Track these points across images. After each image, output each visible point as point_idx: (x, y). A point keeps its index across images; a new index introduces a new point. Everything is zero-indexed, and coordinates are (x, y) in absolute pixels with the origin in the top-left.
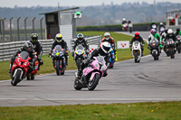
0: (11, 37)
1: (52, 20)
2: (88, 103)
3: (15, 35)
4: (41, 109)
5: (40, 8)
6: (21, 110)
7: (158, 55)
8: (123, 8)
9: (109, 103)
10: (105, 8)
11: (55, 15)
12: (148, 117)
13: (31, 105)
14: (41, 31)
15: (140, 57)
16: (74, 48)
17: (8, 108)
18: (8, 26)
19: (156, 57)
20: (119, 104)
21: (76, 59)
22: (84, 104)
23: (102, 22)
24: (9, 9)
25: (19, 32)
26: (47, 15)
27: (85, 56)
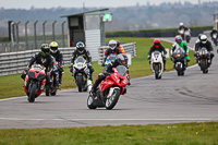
0: (27, 45)
1: (75, 23)
3: (31, 42)
4: (63, 132)
5: (61, 10)
6: (38, 133)
8: (161, 9)
10: (140, 9)
11: (80, 18)
13: (50, 127)
14: (63, 37)
15: (161, 72)
17: (23, 130)
18: (22, 32)
19: (181, 72)
20: (157, 125)
22: (115, 125)
24: (24, 10)
25: (36, 38)
26: (70, 18)
27: (87, 71)
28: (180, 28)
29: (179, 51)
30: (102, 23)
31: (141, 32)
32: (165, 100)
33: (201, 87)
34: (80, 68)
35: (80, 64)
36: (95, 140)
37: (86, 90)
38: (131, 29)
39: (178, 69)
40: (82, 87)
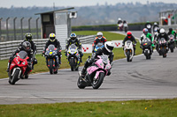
0: (8, 37)
1: (47, 19)
2: (83, 101)
3: (11, 35)
4: (37, 107)
6: (17, 108)
7: (151, 54)
10: (100, 8)
12: (142, 115)
13: (27, 103)
16: (67, 47)
17: (5, 106)
18: (4, 26)
19: (148, 57)
20: (113, 102)
21: (69, 58)
22: (79, 102)
23: (96, 22)
24: (5, 9)
25: (15, 31)
26: (43, 15)
27: (78, 55)
30: (69, 19)
31: (101, 26)
32: (120, 81)
33: (149, 71)
34: (72, 53)
36: (63, 113)
37: (77, 70)
40: (74, 67)
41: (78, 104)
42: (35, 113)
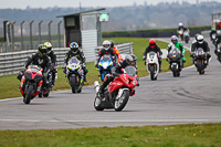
0: (23, 45)
1: (72, 23)
2: (116, 126)
3: (26, 43)
4: (59, 133)
6: (34, 134)
8: (158, 9)
9: (141, 125)
10: (137, 9)
11: (76, 18)
12: (190, 143)
14: (60, 37)
17: (18, 132)
18: (18, 32)
20: (154, 127)
23: (132, 27)
24: (20, 10)
25: (31, 38)
26: (66, 18)
27: (81, 72)
28: (180, 28)
29: (175, 51)
30: (99, 23)
31: (139, 32)
34: (73, 69)
35: (74, 65)
36: (91, 141)
38: (128, 29)
39: (173, 70)
40: (75, 88)
41: (110, 129)
42: (57, 140)
